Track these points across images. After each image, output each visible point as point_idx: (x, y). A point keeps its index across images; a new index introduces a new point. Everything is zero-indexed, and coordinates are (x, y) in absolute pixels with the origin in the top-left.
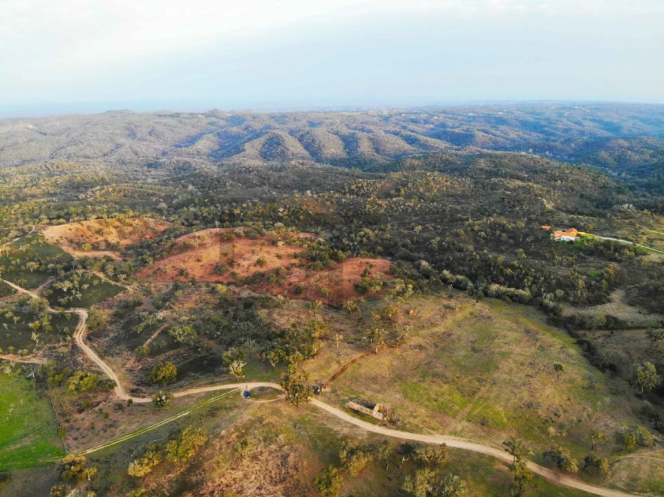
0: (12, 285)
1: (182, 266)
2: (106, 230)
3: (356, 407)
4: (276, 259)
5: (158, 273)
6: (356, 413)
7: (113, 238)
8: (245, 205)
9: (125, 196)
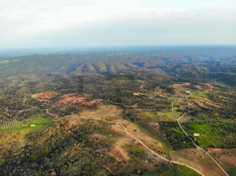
0: (31, 106)
1: (62, 102)
2: (45, 95)
3: (87, 116)
4: (81, 100)
5: (58, 103)
6: (87, 117)
7: (47, 97)
8: (75, 88)
9: (45, 86)
